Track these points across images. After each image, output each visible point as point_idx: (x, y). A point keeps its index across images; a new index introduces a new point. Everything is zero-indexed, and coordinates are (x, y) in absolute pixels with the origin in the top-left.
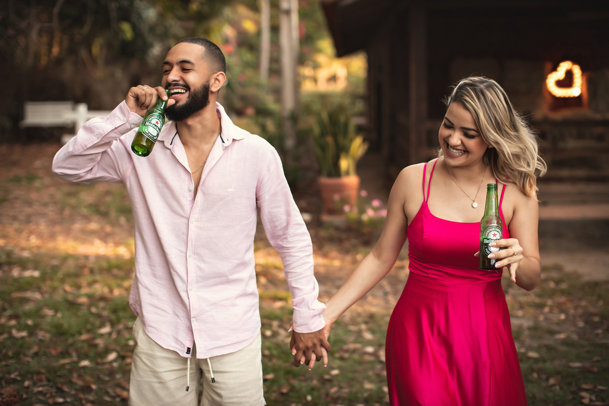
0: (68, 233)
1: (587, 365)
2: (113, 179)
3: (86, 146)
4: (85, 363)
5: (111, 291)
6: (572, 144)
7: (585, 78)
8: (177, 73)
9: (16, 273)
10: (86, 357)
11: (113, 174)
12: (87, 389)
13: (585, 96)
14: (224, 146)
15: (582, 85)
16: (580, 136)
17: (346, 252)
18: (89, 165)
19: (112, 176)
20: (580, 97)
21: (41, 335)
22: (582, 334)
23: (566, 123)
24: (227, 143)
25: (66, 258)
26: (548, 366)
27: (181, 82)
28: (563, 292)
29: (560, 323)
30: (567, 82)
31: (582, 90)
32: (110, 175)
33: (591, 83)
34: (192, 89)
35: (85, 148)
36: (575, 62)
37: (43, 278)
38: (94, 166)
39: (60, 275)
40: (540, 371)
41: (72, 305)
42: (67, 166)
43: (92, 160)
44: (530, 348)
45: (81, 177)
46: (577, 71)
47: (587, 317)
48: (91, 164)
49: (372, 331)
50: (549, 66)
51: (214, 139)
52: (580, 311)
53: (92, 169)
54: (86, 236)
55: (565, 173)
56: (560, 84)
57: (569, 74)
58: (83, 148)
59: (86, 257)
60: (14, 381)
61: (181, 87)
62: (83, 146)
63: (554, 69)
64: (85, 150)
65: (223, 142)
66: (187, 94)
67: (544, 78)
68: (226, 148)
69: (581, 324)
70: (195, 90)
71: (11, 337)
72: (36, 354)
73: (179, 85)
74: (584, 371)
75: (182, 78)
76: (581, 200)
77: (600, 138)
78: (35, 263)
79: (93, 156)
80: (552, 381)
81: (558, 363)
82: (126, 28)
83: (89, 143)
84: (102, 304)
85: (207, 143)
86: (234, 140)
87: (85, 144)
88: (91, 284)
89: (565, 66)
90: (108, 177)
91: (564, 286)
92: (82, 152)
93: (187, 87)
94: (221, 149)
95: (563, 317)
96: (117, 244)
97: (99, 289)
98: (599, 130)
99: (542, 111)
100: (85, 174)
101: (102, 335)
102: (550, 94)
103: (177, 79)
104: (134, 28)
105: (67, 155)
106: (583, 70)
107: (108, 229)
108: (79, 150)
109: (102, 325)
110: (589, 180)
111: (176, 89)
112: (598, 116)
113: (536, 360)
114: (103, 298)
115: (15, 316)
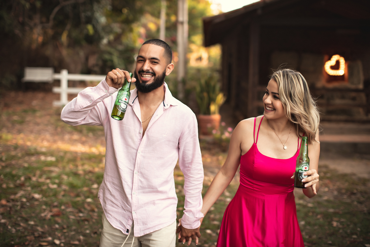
0: (63, 140)
1: (337, 210)
2: (97, 123)
3: (82, 106)
4: (89, 200)
5: (94, 168)
6: (338, 102)
7: (346, 65)
8: (148, 65)
9: (43, 158)
10: (88, 197)
11: (97, 121)
12: (93, 211)
13: (347, 75)
14: (164, 108)
15: (345, 69)
16: (343, 98)
17: (213, 155)
18: (83, 116)
19: (96, 122)
20: (343, 76)
21: (64, 187)
22: (336, 197)
23: (335, 90)
24: (167, 107)
25: (66, 152)
26: (318, 210)
27: (151, 71)
28: (328, 178)
29: (325, 192)
30: (336, 67)
31: (345, 71)
32: (95, 122)
33: (350, 68)
34: (157, 76)
35: (82, 108)
36: (341, 55)
37: (57, 161)
38: (86, 117)
39: (66, 160)
40: (313, 212)
41: (76, 174)
42: (70, 117)
43: (85, 113)
44: (309, 202)
45: (78, 123)
46: (342, 61)
47: (339, 190)
48: (85, 116)
49: (230, 192)
50: (326, 57)
51: (159, 103)
52: (335, 187)
53: (85, 118)
54: (73, 142)
55: (333, 117)
56: (333, 68)
57: (338, 62)
58: (80, 107)
59: (76, 153)
60: (56, 206)
61: (151, 74)
62: (81, 106)
63: (329, 59)
64: (82, 109)
65: (164, 106)
66: (153, 78)
67: (323, 65)
68: (165, 110)
69: (336, 193)
70: (158, 76)
71: (49, 188)
72: (64, 196)
73: (149, 72)
74: (335, 214)
75: (151, 68)
76: (341, 132)
77: (354, 99)
78: (50, 153)
79: (87, 111)
80: (319, 216)
81: (322, 210)
82: (90, 28)
83: (85, 105)
84: (90, 175)
85: (154, 105)
86: (171, 106)
87: (82, 105)
88: (83, 165)
89: (335, 58)
90: (94, 122)
91: (329, 175)
92: (80, 110)
93: (154, 74)
94: (163, 110)
95: (326, 189)
96: (91, 146)
97: (87, 167)
98: (353, 94)
99: (321, 83)
100: (80, 121)
101: (94, 189)
102: (326, 73)
103: (149, 68)
104: (94, 28)
105: (70, 110)
106: (346, 60)
107: (84, 139)
108: (78, 109)
109: (93, 184)
110: (346, 121)
111: (147, 75)
112: (353, 87)
113: (311, 208)
114: (90, 172)
115: (48, 178)
